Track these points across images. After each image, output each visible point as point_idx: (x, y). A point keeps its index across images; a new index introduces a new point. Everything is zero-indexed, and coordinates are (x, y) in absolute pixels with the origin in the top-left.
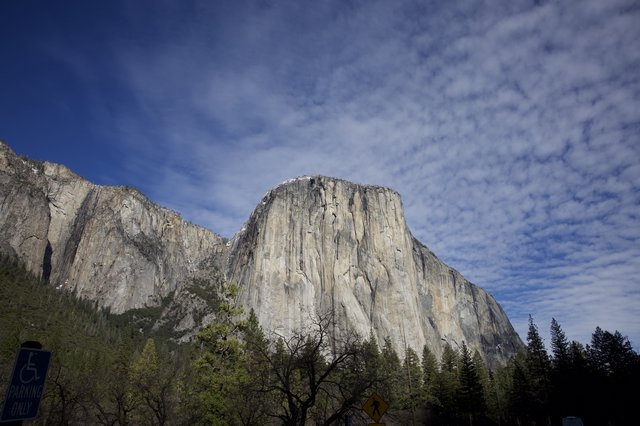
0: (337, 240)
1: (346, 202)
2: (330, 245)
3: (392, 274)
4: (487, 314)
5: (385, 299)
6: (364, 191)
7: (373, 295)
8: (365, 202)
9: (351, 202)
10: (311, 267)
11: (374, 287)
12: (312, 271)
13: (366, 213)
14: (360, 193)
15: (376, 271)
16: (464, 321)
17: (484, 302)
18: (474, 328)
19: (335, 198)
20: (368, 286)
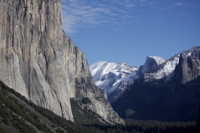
0: (31, 32)
1: (37, 7)
2: (28, 34)
3: (57, 54)
4: (81, 66)
5: (53, 68)
6: (47, 1)
7: (47, 65)
8: (47, 8)
9: (40, 8)
10: (18, 46)
11: (47, 60)
12: (18, 48)
13: (47, 16)
14: (45, 2)
15: (49, 51)
16: (70, 70)
17: (80, 58)
18: (73, 74)
19: (32, 4)
20: (45, 59)
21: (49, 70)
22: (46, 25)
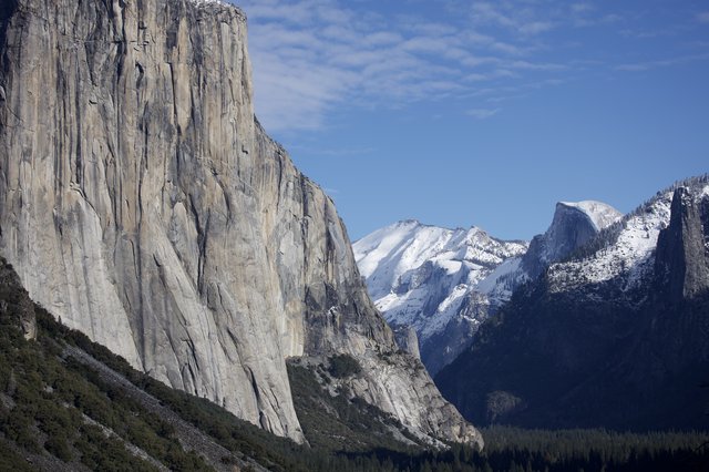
0: (143, 127)
1: (161, 39)
2: (132, 135)
3: (235, 202)
4: (323, 242)
5: (224, 252)
6: (196, 17)
7: (202, 242)
8: (198, 42)
9: (171, 42)
10: (96, 178)
11: (203, 227)
12: (96, 185)
13: (198, 70)
14: (189, 21)
15: (208, 195)
16: (283, 259)
17: (320, 216)
18: (296, 272)
19: (144, 28)
20: (193, 224)
21: (210, 260)
22: (196, 101)
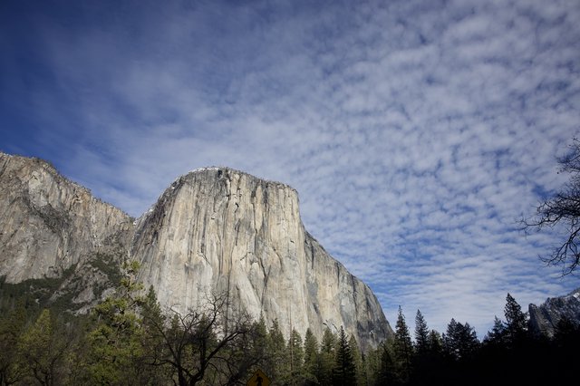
0: (237, 228)
1: (249, 194)
2: (230, 232)
3: (284, 262)
4: (364, 303)
5: (276, 284)
6: (266, 185)
7: (266, 280)
8: (266, 195)
9: (253, 195)
10: (212, 251)
11: (267, 273)
12: (212, 254)
13: (266, 206)
14: (262, 187)
15: (270, 259)
16: (344, 309)
17: (362, 292)
18: (352, 315)
19: (240, 189)
20: (262, 272)
21: (269, 288)
22: (265, 219)
